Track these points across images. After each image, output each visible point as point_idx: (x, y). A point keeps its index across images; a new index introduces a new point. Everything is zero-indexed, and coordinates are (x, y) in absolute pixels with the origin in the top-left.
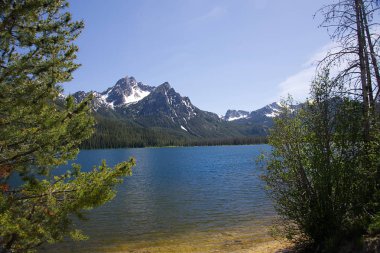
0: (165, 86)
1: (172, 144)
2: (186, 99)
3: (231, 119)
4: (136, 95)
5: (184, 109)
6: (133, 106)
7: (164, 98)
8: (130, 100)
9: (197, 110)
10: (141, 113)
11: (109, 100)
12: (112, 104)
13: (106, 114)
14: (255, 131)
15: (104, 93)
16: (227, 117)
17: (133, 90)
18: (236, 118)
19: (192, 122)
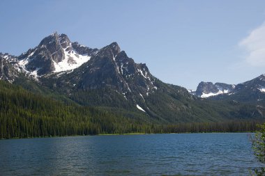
0: (113, 47)
1: (134, 130)
2: (143, 66)
3: (205, 95)
4: (71, 61)
5: (141, 82)
6: (67, 76)
7: (112, 66)
8: (61, 67)
9: (158, 83)
10: (79, 86)
11: (30, 67)
12: (35, 73)
13: (29, 88)
14: (243, 114)
15: (22, 57)
16: (199, 91)
17: (66, 53)
18: (211, 94)
19: (152, 101)
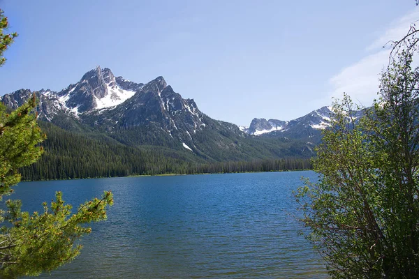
0: (159, 82)
2: (191, 102)
3: (258, 133)
4: (114, 96)
5: (188, 118)
6: (109, 113)
7: (157, 102)
8: (104, 103)
9: (206, 119)
10: (122, 124)
11: (70, 104)
12: (75, 110)
13: (67, 126)
14: (294, 151)
15: (63, 93)
16: (252, 128)
17: (109, 88)
18: (265, 131)
19: (200, 138)
